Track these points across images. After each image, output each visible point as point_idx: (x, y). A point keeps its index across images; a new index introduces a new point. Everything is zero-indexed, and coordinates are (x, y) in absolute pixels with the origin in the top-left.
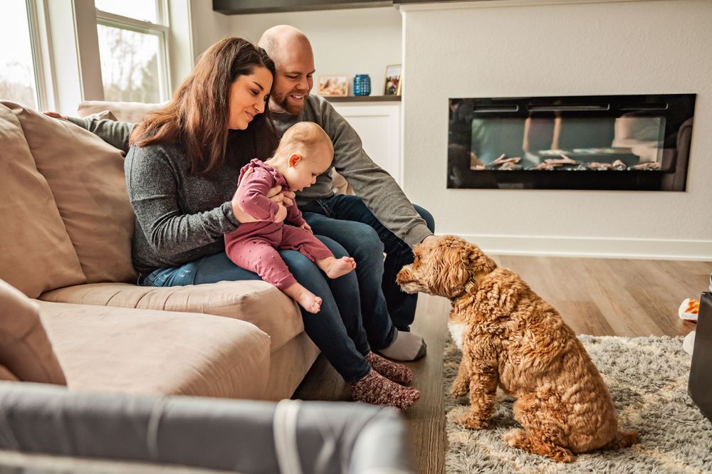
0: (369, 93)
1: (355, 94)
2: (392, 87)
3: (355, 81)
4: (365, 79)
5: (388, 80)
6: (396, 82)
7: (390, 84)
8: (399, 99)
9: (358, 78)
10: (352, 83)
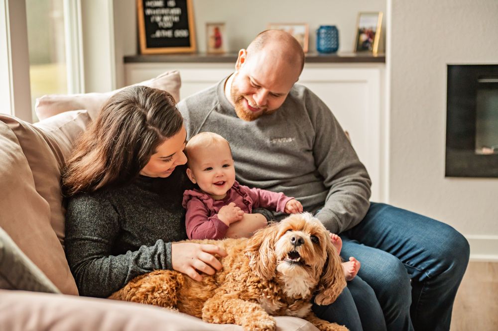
0: (336, 50)
1: (319, 50)
2: (367, 41)
3: (319, 34)
4: (332, 31)
5: (361, 32)
6: (372, 35)
7: (364, 37)
8: (382, 60)
9: (323, 31)
10: (315, 37)
